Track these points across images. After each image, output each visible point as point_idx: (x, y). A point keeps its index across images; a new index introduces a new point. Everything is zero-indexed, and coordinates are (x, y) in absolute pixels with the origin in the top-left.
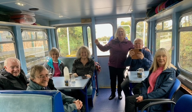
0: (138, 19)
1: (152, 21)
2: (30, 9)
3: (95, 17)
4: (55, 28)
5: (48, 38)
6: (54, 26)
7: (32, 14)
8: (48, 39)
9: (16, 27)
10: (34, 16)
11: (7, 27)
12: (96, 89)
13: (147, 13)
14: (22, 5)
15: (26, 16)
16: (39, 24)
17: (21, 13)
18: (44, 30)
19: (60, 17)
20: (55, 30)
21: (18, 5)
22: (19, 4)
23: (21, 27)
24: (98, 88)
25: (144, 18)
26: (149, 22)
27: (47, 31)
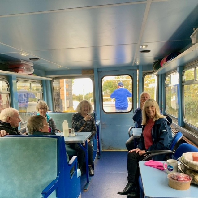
0: (145, 71)
1: (161, 75)
2: (31, 59)
3: (98, 69)
4: (52, 79)
5: (43, 90)
6: (50, 78)
7: (31, 64)
8: (42, 92)
9: (13, 77)
10: (33, 65)
11: (3, 77)
12: (98, 151)
13: (154, 65)
14: (25, 55)
15: (25, 65)
16: (35, 75)
17: (21, 62)
18: (39, 81)
19: (59, 67)
20: (51, 82)
21: (21, 55)
22: (23, 54)
23: (16, 77)
24: (100, 151)
25: (151, 71)
26: (158, 76)
27: (42, 82)
